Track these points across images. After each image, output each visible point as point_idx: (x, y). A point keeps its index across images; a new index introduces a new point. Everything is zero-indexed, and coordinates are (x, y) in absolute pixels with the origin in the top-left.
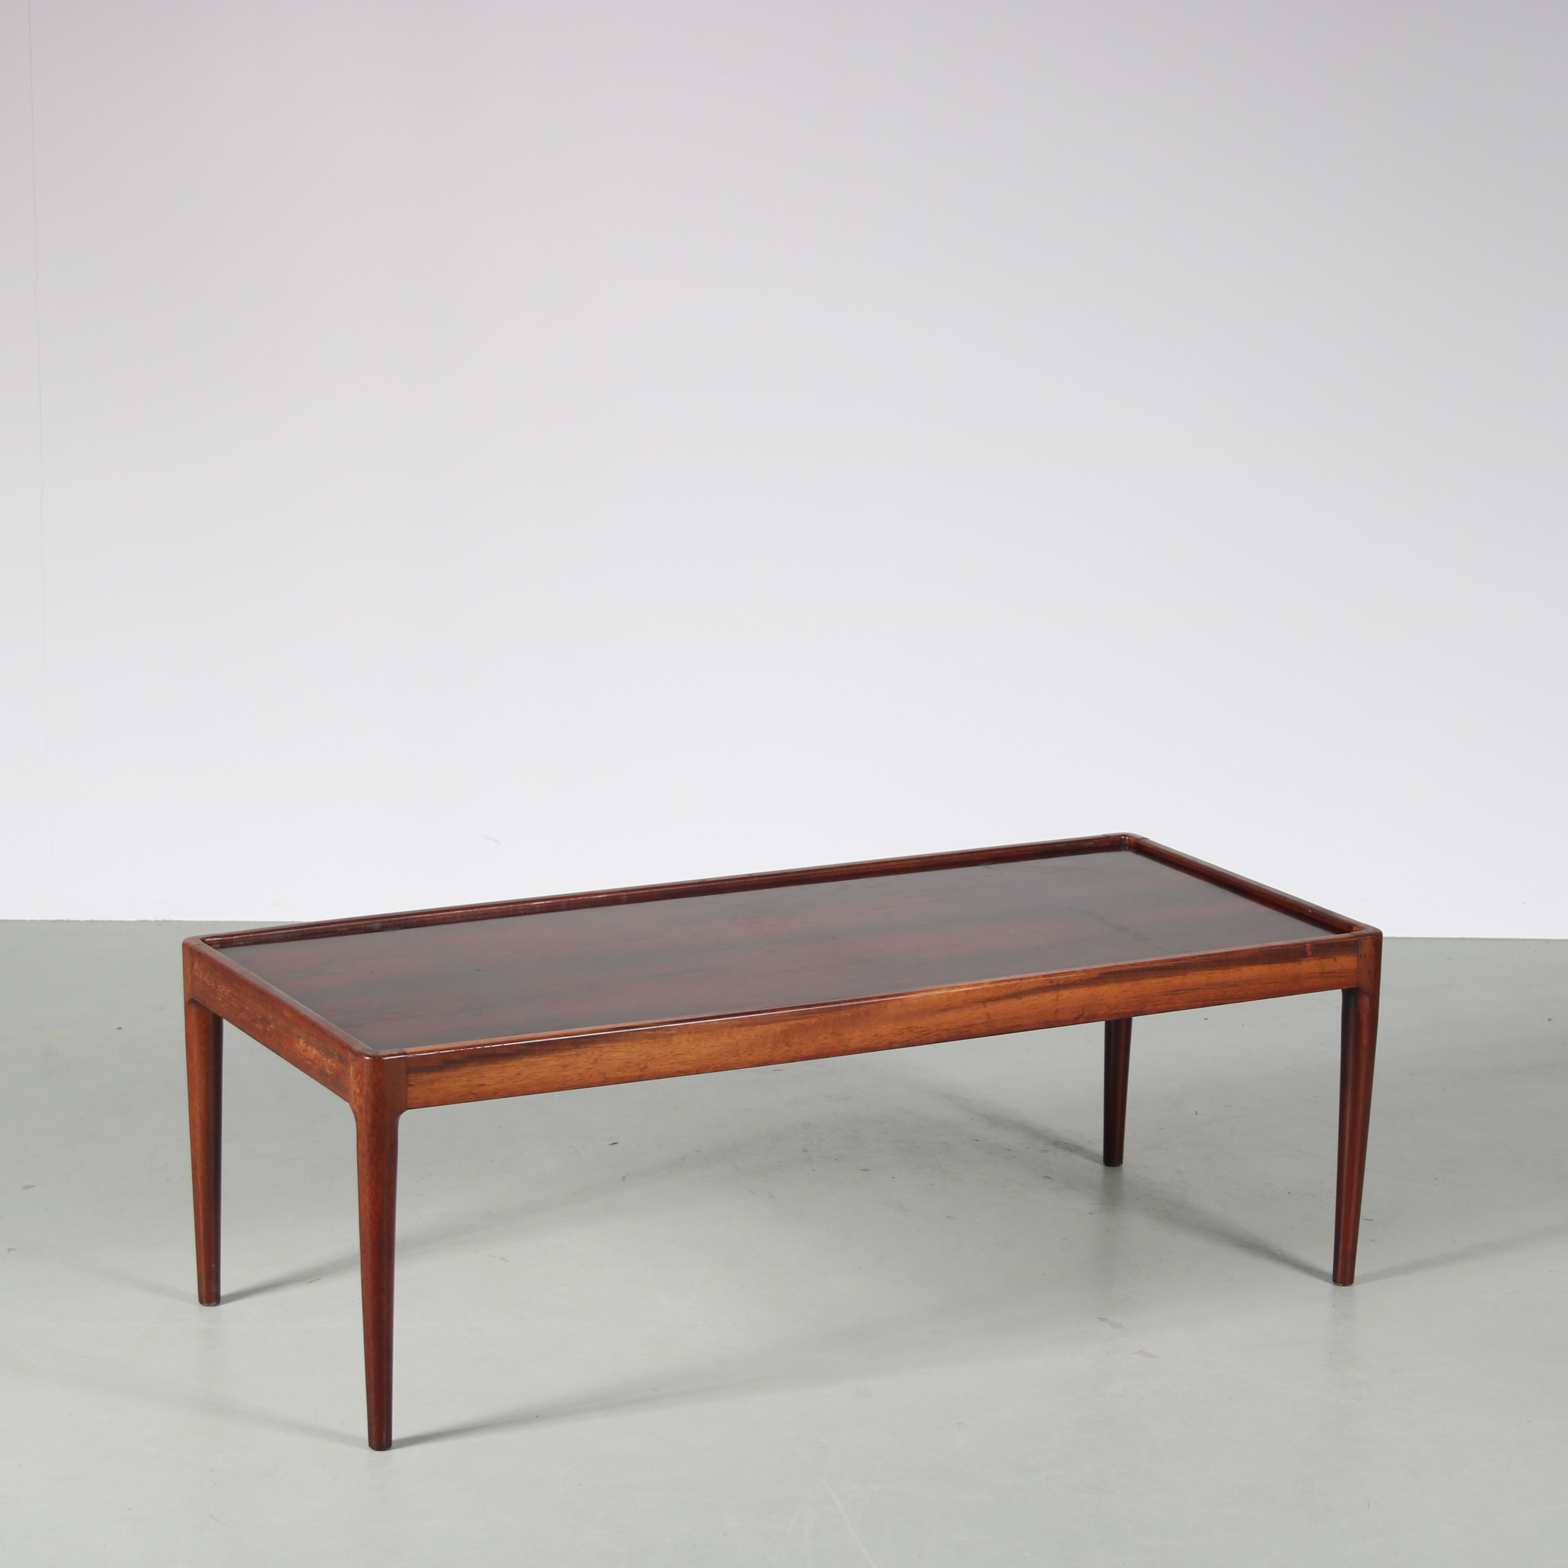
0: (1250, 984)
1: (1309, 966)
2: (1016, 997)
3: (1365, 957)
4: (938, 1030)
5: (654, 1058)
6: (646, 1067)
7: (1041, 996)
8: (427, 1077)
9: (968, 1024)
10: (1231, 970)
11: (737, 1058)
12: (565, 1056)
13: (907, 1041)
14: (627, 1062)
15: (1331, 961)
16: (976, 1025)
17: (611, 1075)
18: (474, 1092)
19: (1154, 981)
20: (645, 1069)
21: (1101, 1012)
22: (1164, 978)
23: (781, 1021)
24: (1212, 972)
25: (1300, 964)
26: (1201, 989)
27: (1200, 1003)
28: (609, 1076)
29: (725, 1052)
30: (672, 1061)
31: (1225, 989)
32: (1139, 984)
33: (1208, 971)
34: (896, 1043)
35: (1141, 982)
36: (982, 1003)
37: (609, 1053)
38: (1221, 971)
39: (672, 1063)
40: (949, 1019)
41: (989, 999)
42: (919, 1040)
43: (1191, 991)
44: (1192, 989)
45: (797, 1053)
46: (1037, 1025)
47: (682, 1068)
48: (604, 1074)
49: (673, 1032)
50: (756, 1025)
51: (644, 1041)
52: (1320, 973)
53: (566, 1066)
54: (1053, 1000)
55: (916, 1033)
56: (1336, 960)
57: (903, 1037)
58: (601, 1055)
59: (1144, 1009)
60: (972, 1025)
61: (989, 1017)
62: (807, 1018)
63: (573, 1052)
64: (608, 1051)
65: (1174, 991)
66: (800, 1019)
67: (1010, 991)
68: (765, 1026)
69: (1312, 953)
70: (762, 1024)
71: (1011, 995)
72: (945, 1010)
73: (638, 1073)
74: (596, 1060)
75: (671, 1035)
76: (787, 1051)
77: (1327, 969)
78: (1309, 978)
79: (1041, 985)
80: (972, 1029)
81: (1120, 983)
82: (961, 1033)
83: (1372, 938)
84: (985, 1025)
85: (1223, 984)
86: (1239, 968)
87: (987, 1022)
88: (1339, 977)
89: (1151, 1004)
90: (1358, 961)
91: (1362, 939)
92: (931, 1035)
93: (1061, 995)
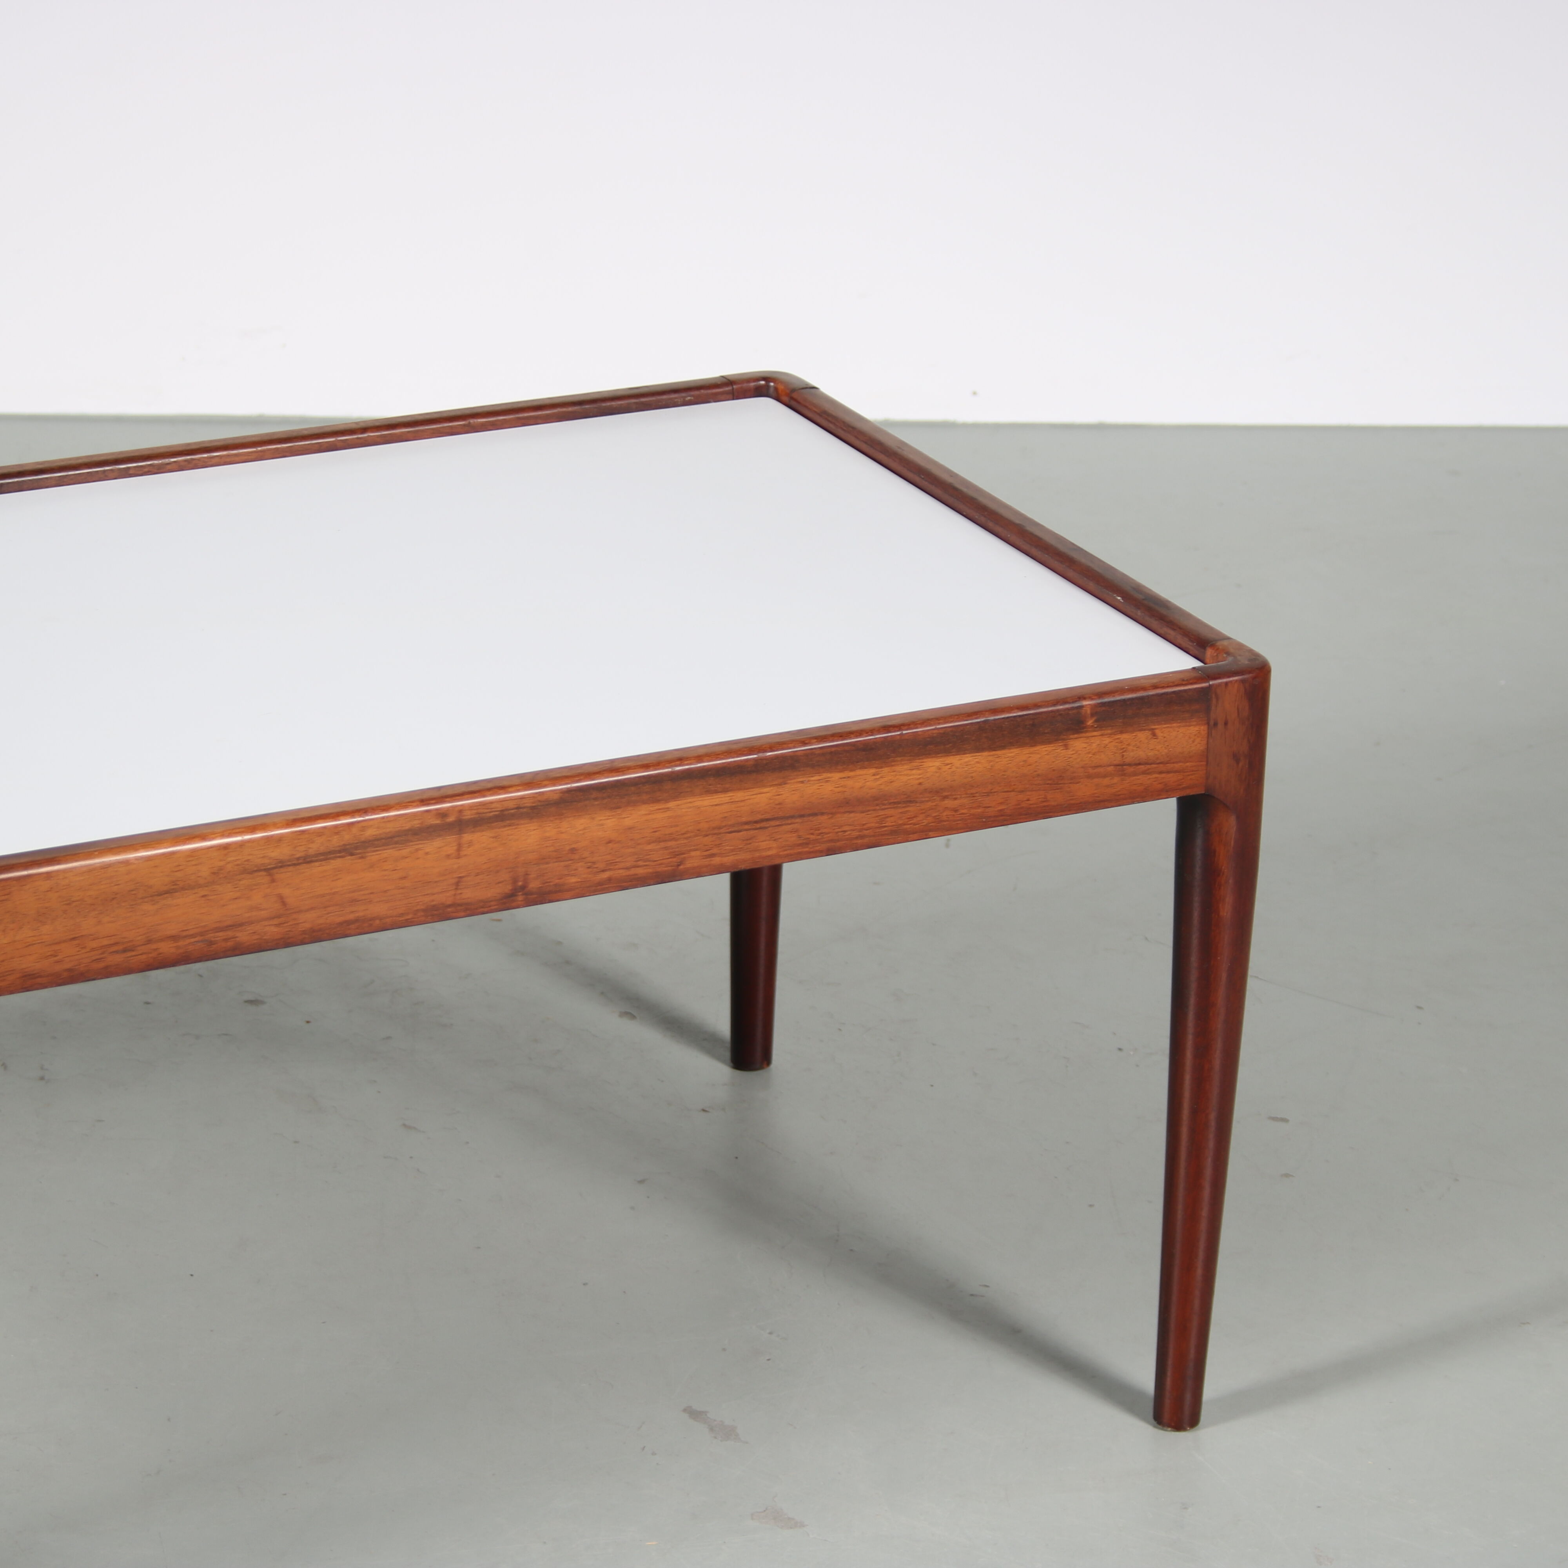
0: (946, 797)
2: (352, 854)
3: (1226, 724)
7: (417, 850)
10: (898, 768)
15: (1142, 736)
16: (251, 923)
19: (705, 801)
21: (573, 880)
22: (730, 794)
24: (851, 774)
25: (1066, 747)
26: (822, 814)
27: (824, 846)
31: (881, 813)
32: (668, 809)
33: (840, 770)
34: (40, 977)
35: (671, 804)
36: (264, 873)
38: (873, 771)
41: (281, 861)
42: (102, 965)
43: (798, 820)
44: (802, 816)
52: (1118, 766)
54: (448, 856)
55: (93, 950)
56: (1154, 735)
57: (58, 962)
59: (681, 867)
60: (241, 925)
61: (284, 903)
65: (756, 822)
67: (336, 842)
69: (1096, 721)
71: (340, 852)
72: (167, 892)
77: (1132, 755)
78: (1090, 777)
79: (416, 823)
80: (238, 934)
81: (619, 811)
82: (211, 943)
83: (1243, 681)
84: (276, 921)
85: (879, 800)
86: (916, 763)
87: (279, 917)
88: (1168, 772)
89: (698, 853)
90: (1209, 734)
91: (1220, 685)
92: (133, 953)
93: (470, 844)
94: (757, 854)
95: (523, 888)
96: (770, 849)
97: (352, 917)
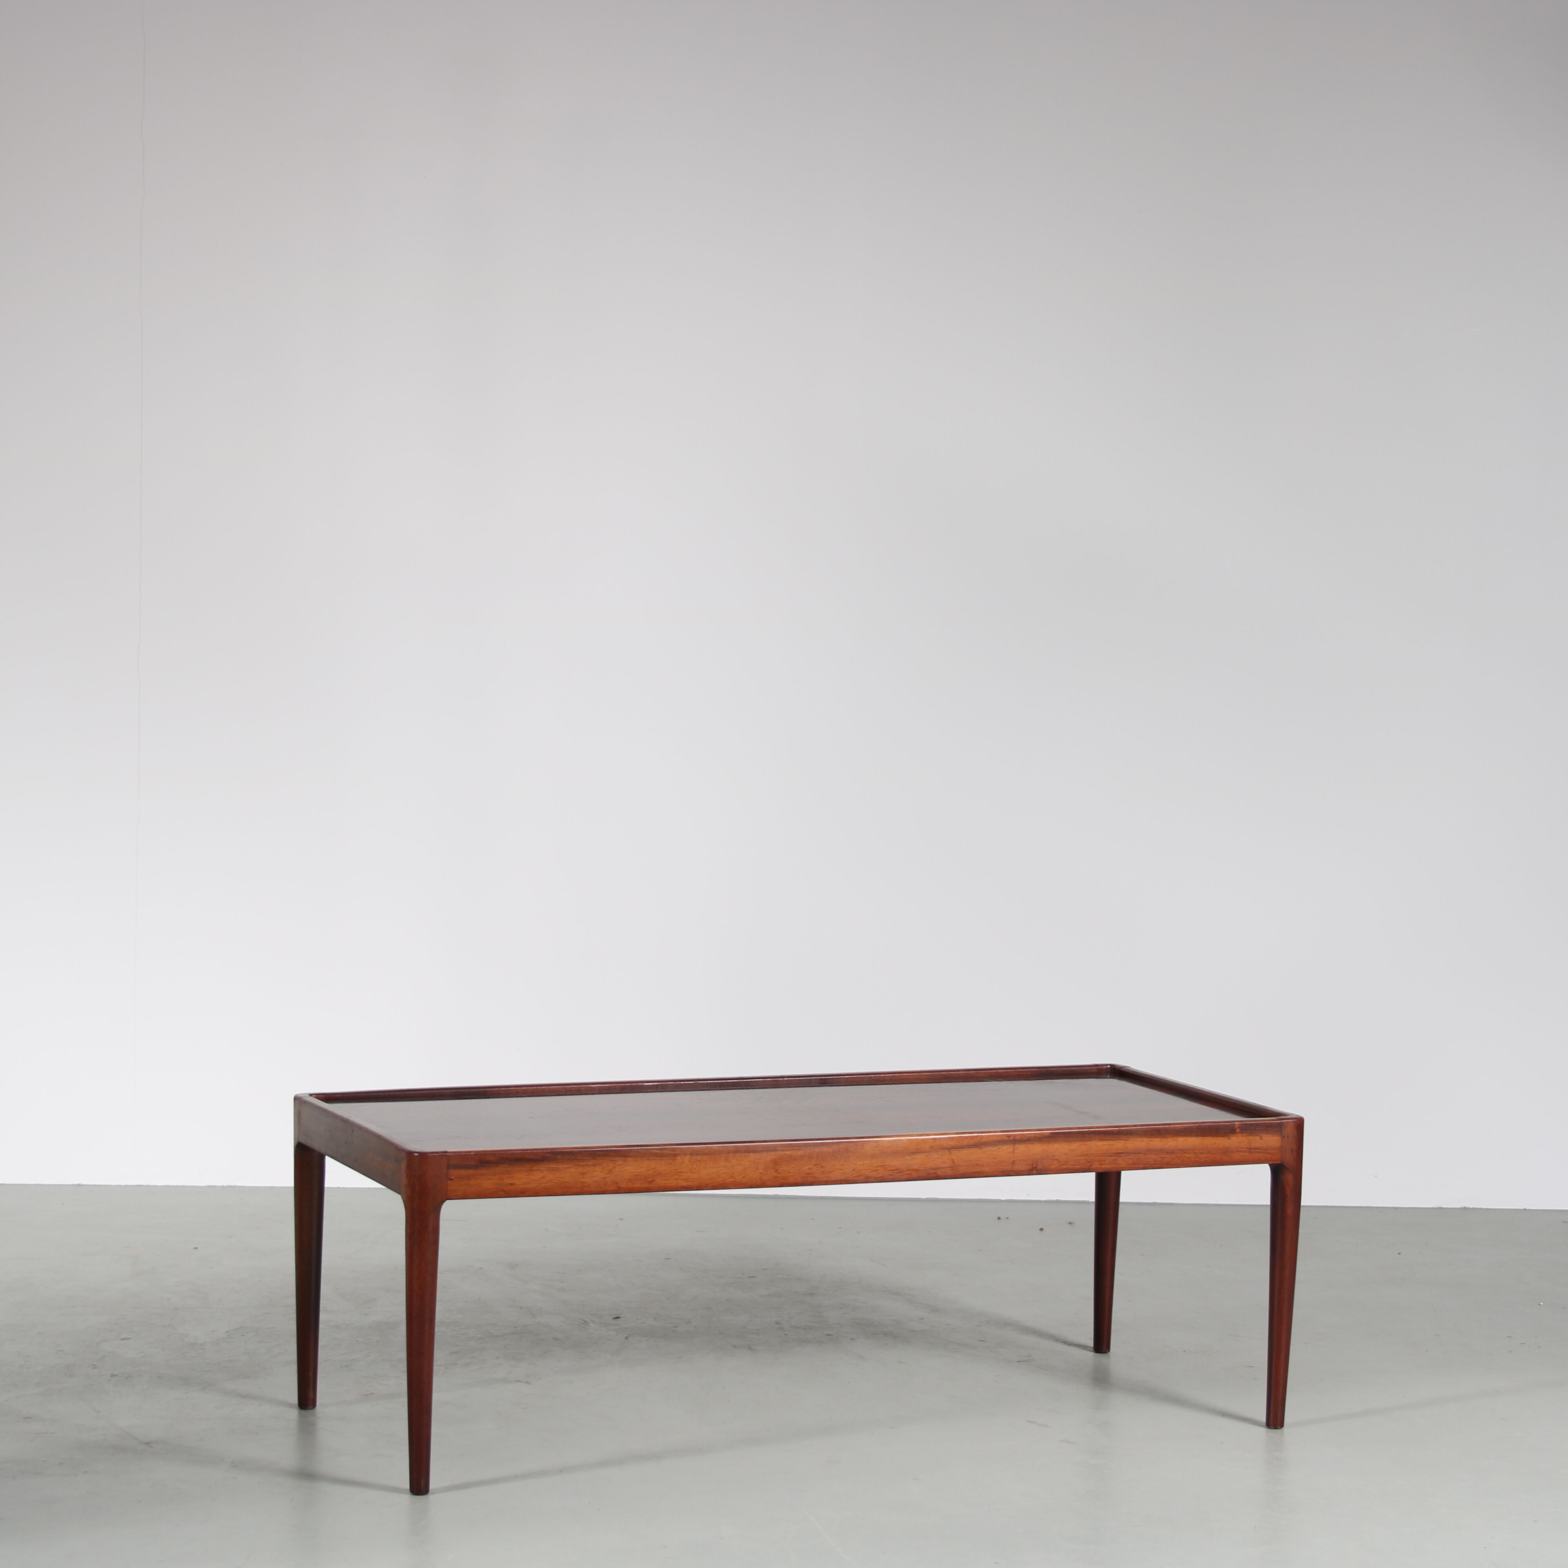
0: (1185, 1153)
1: (1236, 1141)
2: (977, 1147)
3: (1288, 1137)
4: (909, 1170)
5: (660, 1173)
6: (653, 1181)
7: (1000, 1148)
8: (463, 1172)
9: (935, 1167)
10: (1168, 1139)
11: (732, 1180)
12: (583, 1165)
13: (880, 1177)
14: (637, 1175)
15: (1257, 1138)
17: (623, 1185)
18: (504, 1189)
19: (1100, 1143)
20: (653, 1183)
21: (1053, 1167)
22: (1109, 1142)
23: (771, 1151)
24: (1151, 1139)
25: (1229, 1139)
26: (1141, 1153)
27: (1141, 1166)
28: (621, 1186)
29: (722, 1174)
30: (676, 1177)
31: (1161, 1156)
32: (1086, 1144)
33: (1148, 1138)
34: (871, 1178)
35: (1088, 1143)
36: (947, 1150)
37: (622, 1166)
38: (1159, 1139)
39: (676, 1179)
40: (917, 1162)
41: (956, 1147)
42: (892, 1177)
43: (1133, 1155)
44: (1134, 1153)
45: (785, 1179)
46: (996, 1173)
47: (685, 1184)
48: (617, 1184)
49: (678, 1152)
50: (749, 1152)
51: (652, 1158)
52: (1248, 1148)
53: (584, 1174)
54: (1010, 1152)
55: (890, 1170)
56: (1261, 1138)
57: (877, 1174)
58: (614, 1167)
59: (1091, 1167)
60: (939, 1168)
61: (954, 1162)
62: (793, 1150)
63: (591, 1163)
64: (621, 1165)
65: (1118, 1153)
66: (788, 1150)
67: (972, 1142)
68: (757, 1154)
69: (1240, 1130)
70: (754, 1152)
71: (973, 1145)
72: (915, 1153)
73: (647, 1185)
74: (610, 1171)
75: (675, 1155)
76: (776, 1177)
77: (1254, 1145)
78: (1238, 1151)
79: (999, 1138)
80: (938, 1172)
81: (1069, 1143)
82: (929, 1174)
83: (1294, 1122)
84: (950, 1169)
85: (1161, 1151)
86: (1175, 1138)
87: (952, 1167)
88: (1267, 1153)
89: (1097, 1163)
90: (1282, 1140)
91: (1285, 1122)
92: (902, 1174)
93: (1018, 1149)
94: (1118, 1166)
95: (1036, 1167)
96: (1122, 1164)
97: (976, 1170)
